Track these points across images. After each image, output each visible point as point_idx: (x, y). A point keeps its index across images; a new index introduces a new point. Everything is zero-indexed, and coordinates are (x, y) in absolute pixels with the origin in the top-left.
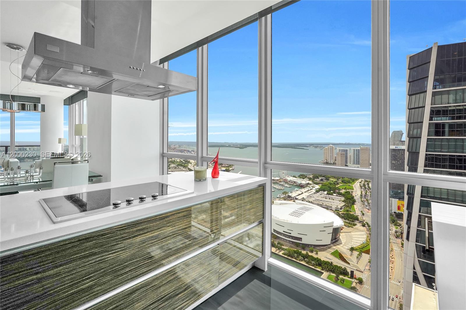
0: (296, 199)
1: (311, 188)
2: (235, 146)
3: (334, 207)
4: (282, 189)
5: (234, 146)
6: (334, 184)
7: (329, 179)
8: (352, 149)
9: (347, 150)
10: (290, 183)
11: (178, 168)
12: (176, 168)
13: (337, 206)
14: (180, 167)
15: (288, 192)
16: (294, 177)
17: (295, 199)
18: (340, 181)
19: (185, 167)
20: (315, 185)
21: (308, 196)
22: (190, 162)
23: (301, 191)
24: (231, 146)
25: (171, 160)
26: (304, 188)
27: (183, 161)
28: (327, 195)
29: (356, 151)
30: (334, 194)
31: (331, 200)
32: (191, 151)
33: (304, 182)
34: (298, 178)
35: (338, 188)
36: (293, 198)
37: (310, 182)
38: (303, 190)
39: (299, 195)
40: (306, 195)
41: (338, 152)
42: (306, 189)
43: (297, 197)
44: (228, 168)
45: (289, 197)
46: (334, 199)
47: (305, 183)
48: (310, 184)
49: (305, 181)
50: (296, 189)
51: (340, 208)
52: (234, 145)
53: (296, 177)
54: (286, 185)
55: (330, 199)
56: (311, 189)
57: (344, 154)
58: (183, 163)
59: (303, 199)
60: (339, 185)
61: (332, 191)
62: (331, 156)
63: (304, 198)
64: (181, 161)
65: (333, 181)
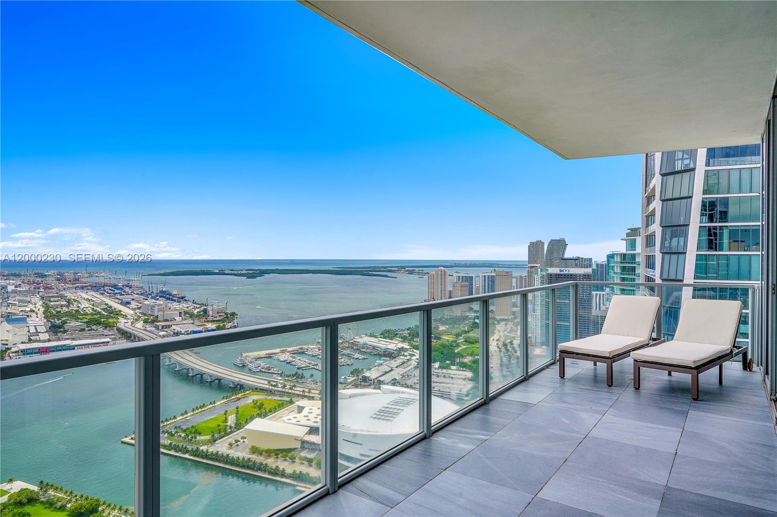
0: (380, 382)
1: (408, 357)
2: (236, 272)
3: (454, 393)
4: (348, 365)
5: (232, 272)
6: (451, 346)
7: (442, 337)
8: (481, 275)
9: (472, 277)
10: (364, 350)
11: (89, 330)
12: (84, 330)
13: (460, 391)
14: (94, 327)
15: (362, 369)
16: (371, 336)
17: (377, 384)
18: (461, 340)
19: (110, 326)
20: (414, 350)
21: (403, 374)
22: (122, 315)
23: (388, 364)
24: (227, 272)
25: (67, 310)
26: (394, 358)
27: (104, 313)
28: (440, 371)
29: (488, 278)
30: (453, 367)
31: (447, 380)
32: (123, 286)
33: (393, 345)
34: (381, 337)
35: (458, 353)
36: (372, 382)
37: (406, 346)
38: (394, 363)
39: (386, 373)
40: (399, 374)
41: (455, 281)
42: (399, 361)
43: (382, 379)
44: (222, 325)
45: (365, 379)
46: (453, 376)
47: (395, 348)
48: (406, 350)
49: (395, 345)
50: (378, 361)
51: (465, 393)
52: (232, 270)
53: (376, 337)
54: (357, 355)
55: (445, 377)
56: (408, 360)
57: (465, 286)
58: (102, 316)
59: (394, 382)
60: (460, 348)
61: (448, 362)
62: (441, 291)
63: (395, 379)
64: (96, 311)
65: (448, 341)
